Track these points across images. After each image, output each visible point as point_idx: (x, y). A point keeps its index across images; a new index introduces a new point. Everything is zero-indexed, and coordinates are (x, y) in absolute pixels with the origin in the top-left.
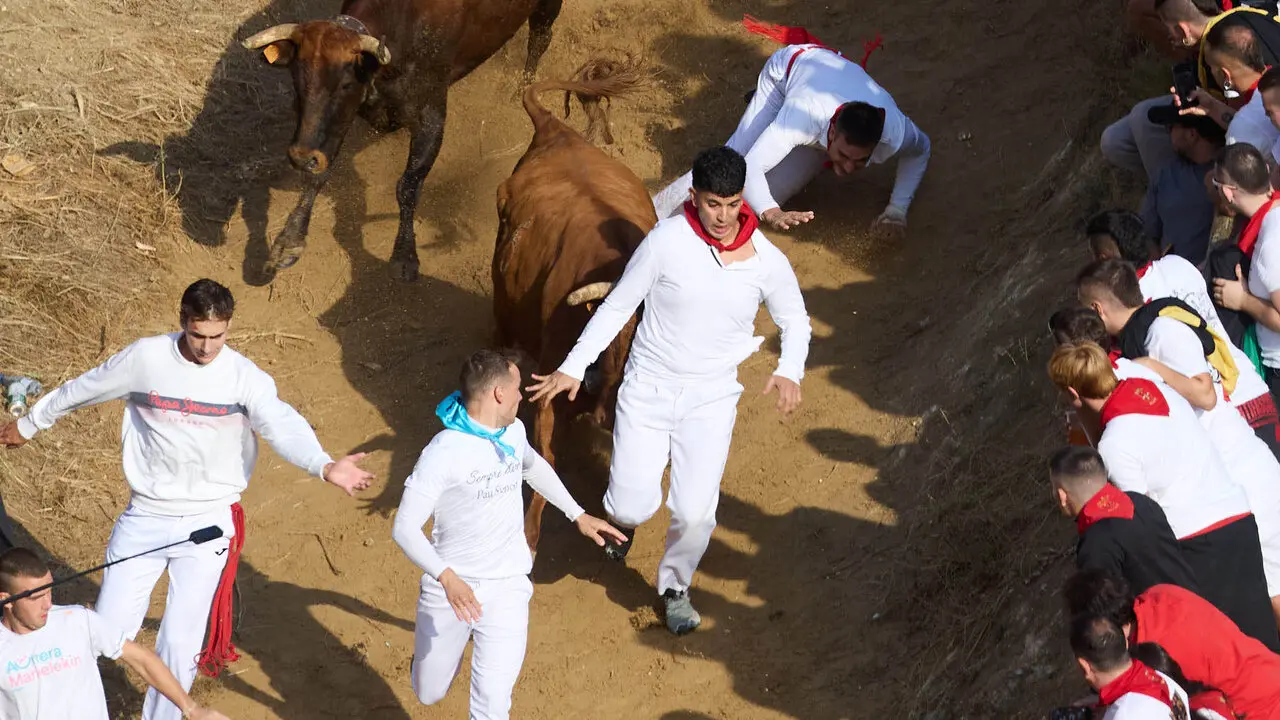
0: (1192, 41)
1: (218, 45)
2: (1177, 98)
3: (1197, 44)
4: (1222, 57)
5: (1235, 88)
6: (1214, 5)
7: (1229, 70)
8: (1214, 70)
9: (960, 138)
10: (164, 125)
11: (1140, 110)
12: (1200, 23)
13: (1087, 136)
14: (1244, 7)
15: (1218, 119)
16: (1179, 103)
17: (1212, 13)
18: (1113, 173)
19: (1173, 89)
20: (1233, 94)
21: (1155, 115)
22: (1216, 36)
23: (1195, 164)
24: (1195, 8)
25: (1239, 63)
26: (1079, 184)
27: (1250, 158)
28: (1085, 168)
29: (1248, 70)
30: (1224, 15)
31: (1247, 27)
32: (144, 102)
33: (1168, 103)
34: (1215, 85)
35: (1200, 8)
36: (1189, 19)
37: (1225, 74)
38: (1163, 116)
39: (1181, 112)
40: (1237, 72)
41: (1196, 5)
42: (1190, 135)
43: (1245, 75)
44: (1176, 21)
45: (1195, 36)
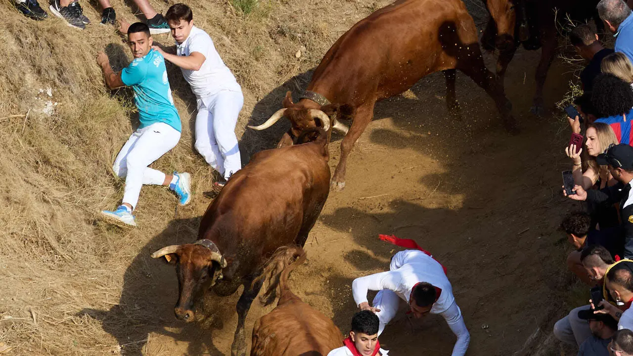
0: (599, 277)
1: (103, 285)
2: (593, 305)
3: (603, 279)
4: (614, 285)
5: (622, 301)
6: (611, 259)
7: (618, 291)
8: (611, 292)
9: (483, 328)
10: (77, 326)
11: (574, 313)
12: (604, 268)
13: (547, 326)
14: (626, 259)
15: (613, 315)
16: (594, 308)
17: (610, 263)
18: (561, 345)
19: (591, 301)
20: (621, 304)
21: (582, 314)
22: (612, 275)
23: (603, 339)
24: (601, 261)
25: (624, 289)
26: (543, 351)
27: (629, 336)
28: (546, 342)
29: (628, 292)
30: (616, 263)
31: (627, 270)
32: (67, 315)
33: (589, 308)
34: (612, 299)
35: (604, 260)
36: (598, 266)
37: (617, 294)
38: (586, 315)
39: (595, 312)
40: (622, 293)
41: (602, 259)
42: (600, 324)
43: (627, 294)
44: (592, 266)
45: (601, 274)
